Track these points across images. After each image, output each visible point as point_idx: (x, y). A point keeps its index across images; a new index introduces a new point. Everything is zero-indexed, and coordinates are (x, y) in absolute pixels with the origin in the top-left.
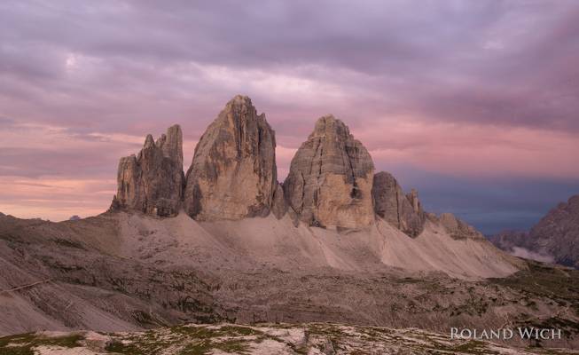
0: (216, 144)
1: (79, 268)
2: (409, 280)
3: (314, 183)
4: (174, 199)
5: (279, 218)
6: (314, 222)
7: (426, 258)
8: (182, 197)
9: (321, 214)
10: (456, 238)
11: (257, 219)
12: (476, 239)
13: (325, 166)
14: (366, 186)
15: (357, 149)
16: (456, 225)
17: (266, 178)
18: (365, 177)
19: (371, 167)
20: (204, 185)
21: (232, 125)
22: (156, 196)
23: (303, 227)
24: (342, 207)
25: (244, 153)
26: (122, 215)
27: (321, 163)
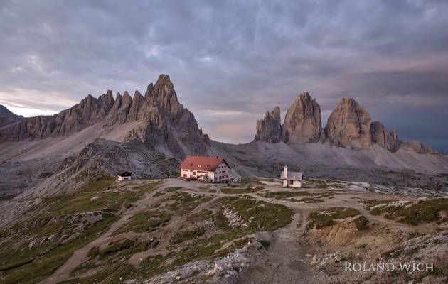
0: (294, 113)
1: (247, 161)
2: (391, 172)
3: (339, 128)
4: (278, 136)
5: (323, 143)
6: (340, 145)
7: (401, 162)
8: (281, 135)
9: (343, 141)
10: (420, 153)
11: (312, 144)
12: (434, 154)
13: (345, 120)
14: (366, 128)
15: (362, 112)
16: (420, 146)
17: (316, 127)
18: (366, 124)
19: (370, 119)
20: (290, 130)
21: (301, 104)
22: (271, 135)
23: (334, 148)
24: (354, 138)
25: (307, 116)
26: (259, 142)
27: (343, 119)
